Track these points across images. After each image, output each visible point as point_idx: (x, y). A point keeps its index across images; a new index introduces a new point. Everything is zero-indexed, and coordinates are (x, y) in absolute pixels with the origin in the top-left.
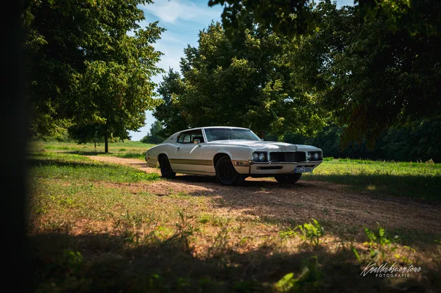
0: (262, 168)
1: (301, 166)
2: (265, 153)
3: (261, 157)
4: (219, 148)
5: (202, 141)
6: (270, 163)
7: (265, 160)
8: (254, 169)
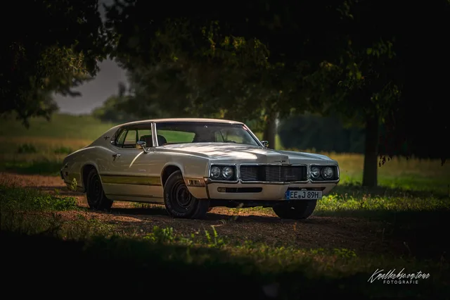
0: (228, 190)
1: (299, 189)
2: (233, 168)
3: (226, 173)
4: (170, 158)
5: (150, 144)
6: (239, 183)
7: (233, 177)
8: (214, 191)
